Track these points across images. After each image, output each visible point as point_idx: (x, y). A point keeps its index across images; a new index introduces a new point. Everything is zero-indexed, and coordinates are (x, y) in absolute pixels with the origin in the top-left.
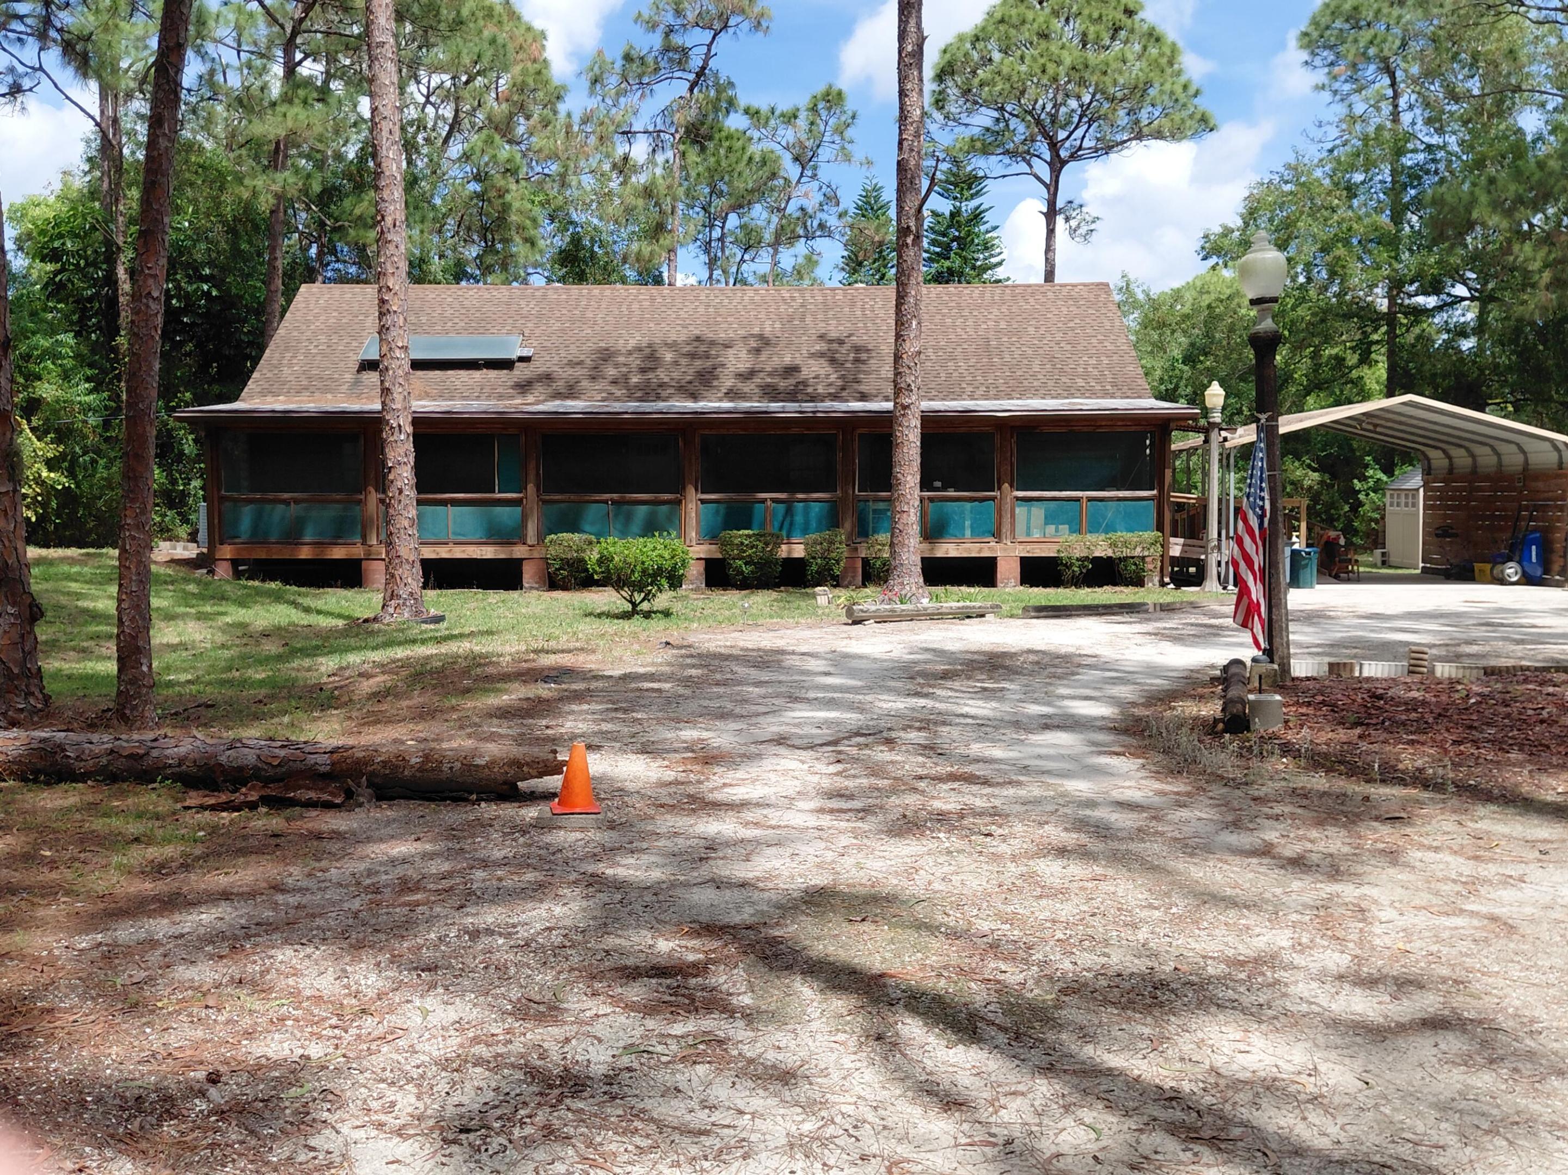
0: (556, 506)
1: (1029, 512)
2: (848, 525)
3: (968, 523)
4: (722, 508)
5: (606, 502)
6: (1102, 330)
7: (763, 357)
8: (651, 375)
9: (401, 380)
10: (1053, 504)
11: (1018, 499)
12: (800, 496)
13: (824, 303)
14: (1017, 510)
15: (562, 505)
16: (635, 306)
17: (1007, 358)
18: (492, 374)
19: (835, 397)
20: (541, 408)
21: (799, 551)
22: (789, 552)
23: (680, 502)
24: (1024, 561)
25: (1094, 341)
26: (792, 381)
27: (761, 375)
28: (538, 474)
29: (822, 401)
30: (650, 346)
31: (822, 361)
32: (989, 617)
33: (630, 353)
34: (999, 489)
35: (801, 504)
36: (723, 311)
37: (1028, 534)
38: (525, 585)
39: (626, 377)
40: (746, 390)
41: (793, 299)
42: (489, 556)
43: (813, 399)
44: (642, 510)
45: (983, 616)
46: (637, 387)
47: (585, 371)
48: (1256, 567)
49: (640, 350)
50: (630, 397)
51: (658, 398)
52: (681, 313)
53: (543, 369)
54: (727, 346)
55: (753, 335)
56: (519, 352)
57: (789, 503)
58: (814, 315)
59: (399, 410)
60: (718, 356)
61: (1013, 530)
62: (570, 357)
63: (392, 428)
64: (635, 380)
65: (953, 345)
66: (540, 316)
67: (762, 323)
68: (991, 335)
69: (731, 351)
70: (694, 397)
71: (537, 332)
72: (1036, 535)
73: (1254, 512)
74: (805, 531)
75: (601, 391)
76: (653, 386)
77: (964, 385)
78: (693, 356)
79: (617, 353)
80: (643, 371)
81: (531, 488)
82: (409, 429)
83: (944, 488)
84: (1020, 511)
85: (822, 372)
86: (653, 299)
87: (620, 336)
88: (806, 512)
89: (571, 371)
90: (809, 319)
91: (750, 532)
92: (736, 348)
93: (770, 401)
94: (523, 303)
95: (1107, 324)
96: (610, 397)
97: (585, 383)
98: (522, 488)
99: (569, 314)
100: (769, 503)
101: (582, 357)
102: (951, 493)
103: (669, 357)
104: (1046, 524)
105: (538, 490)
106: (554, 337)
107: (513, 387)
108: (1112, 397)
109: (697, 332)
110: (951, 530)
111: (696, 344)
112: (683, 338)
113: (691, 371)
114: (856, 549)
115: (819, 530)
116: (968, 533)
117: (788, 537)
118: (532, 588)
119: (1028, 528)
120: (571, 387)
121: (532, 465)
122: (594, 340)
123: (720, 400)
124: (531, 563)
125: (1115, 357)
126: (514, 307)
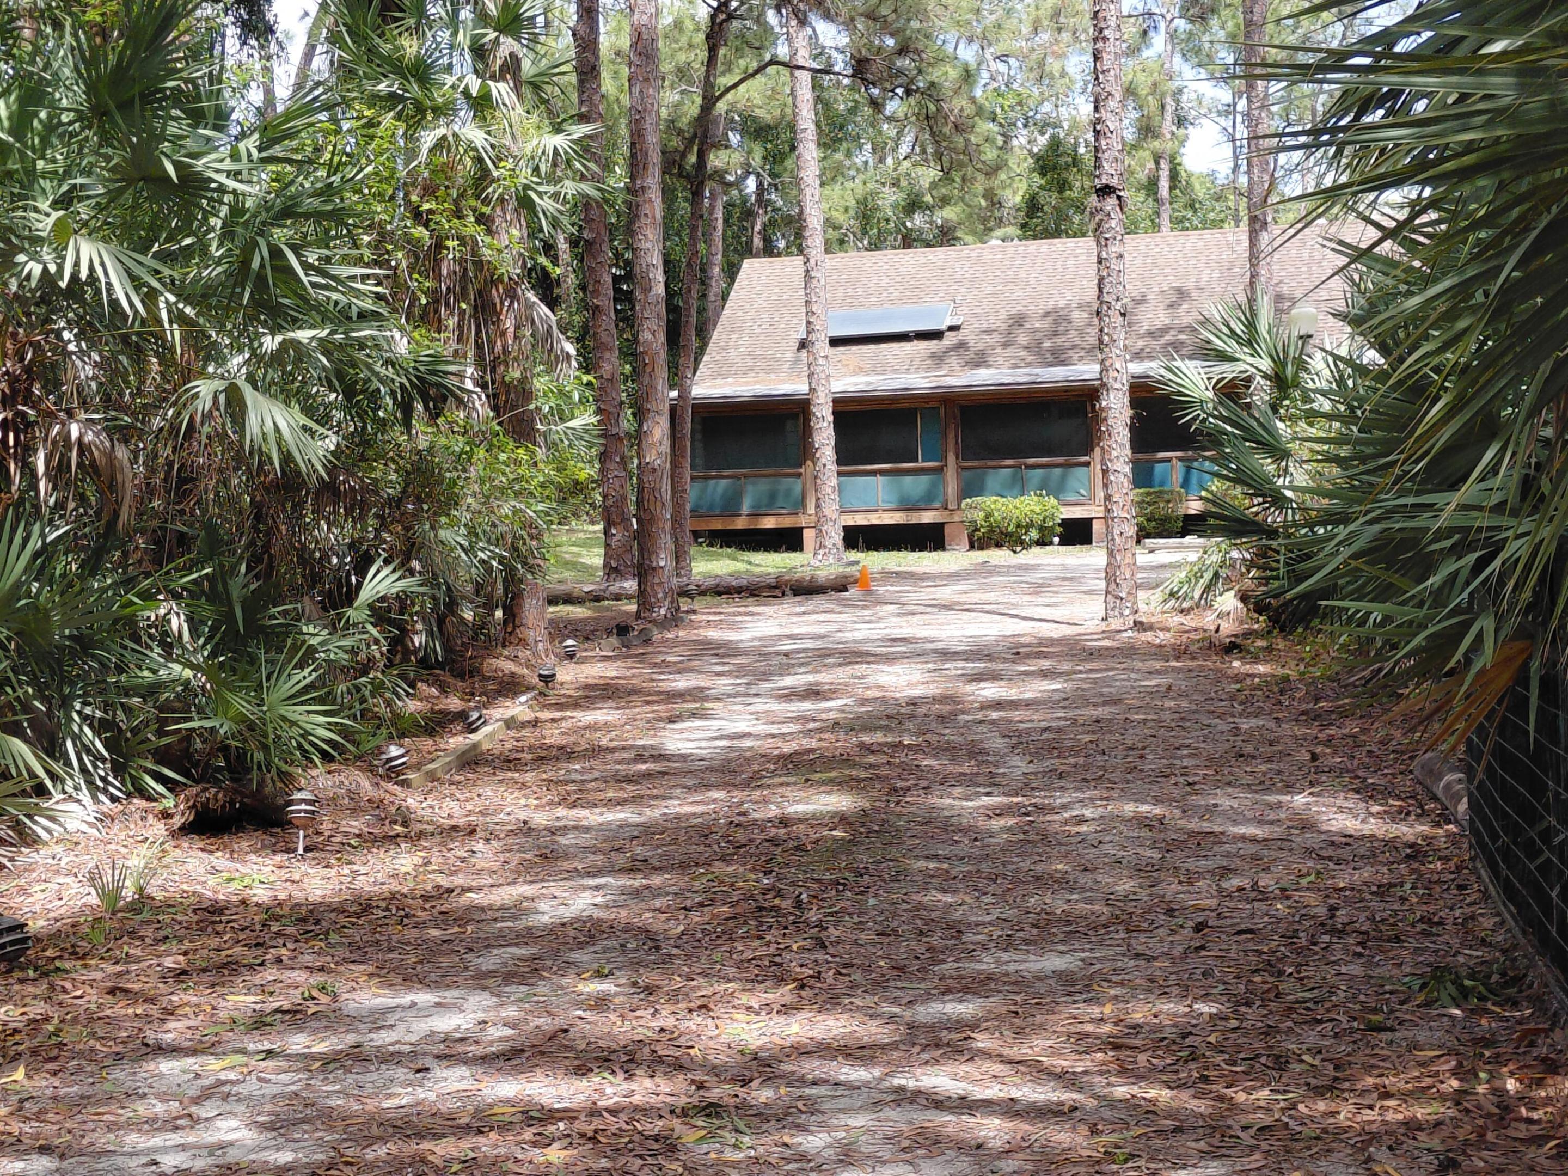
7: (1182, 312)
8: (1062, 338)
16: (1071, 262)
18: (922, 345)
21: (1196, 508)
23: (1089, 464)
27: (1173, 332)
28: (957, 442)
33: (1044, 316)
38: (950, 546)
39: (1039, 342)
40: (1158, 348)
44: (1038, 473)
46: (1049, 351)
47: (999, 338)
49: (1055, 312)
50: (1040, 364)
53: (964, 338)
55: (1173, 289)
56: (949, 322)
57: (1189, 462)
64: (1048, 344)
66: (973, 280)
69: (1149, 308)
71: (969, 297)
75: (1012, 357)
79: (1031, 317)
80: (1056, 334)
81: (950, 456)
89: (987, 339)
92: (1154, 303)
94: (958, 266)
96: (1021, 364)
97: (996, 350)
98: (943, 457)
99: (1003, 275)
100: (1170, 462)
101: (999, 323)
103: (1083, 317)
105: (958, 458)
106: (985, 302)
107: (933, 358)
117: (1187, 494)
118: (954, 549)
120: (985, 356)
121: (951, 435)
122: (1024, 302)
124: (952, 525)
126: (949, 271)
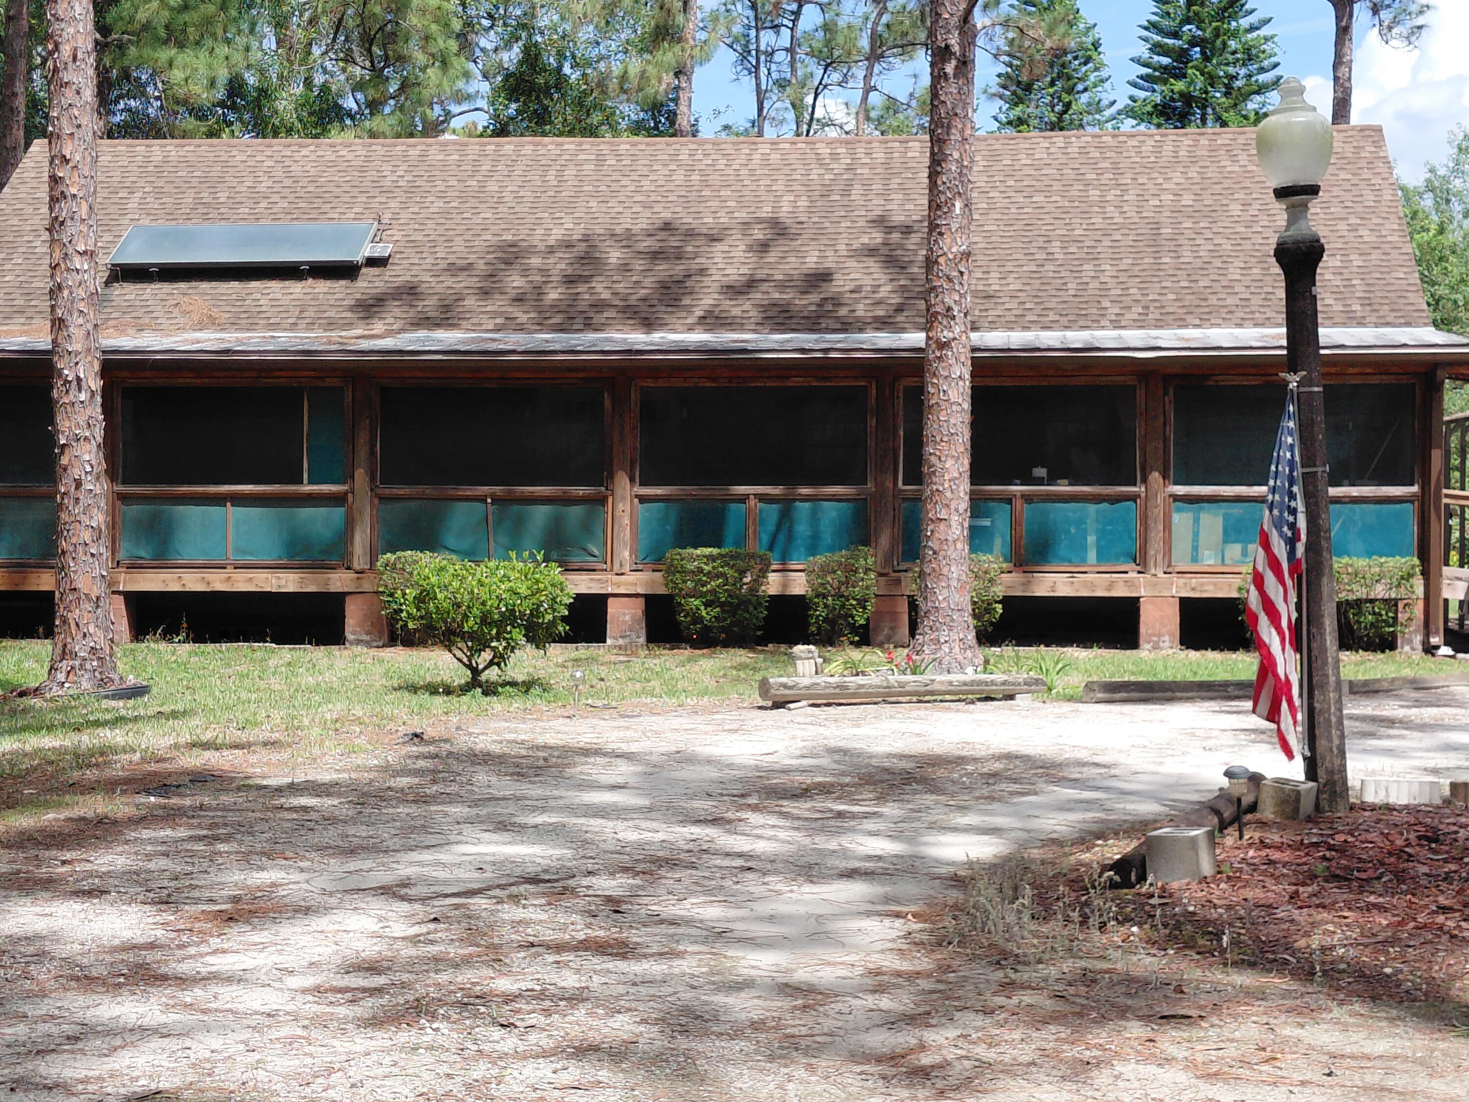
0: (398, 506)
1: (1196, 521)
2: (884, 541)
3: (1091, 539)
4: (674, 512)
5: (482, 499)
6: (1359, 208)
7: (772, 257)
8: (582, 288)
9: (82, 306)
10: (1237, 510)
11: (1177, 498)
12: (805, 491)
13: (887, 165)
14: (1176, 518)
15: (412, 505)
16: (570, 172)
17: (1187, 256)
18: (322, 286)
19: (884, 324)
20: (388, 343)
21: (799, 585)
22: (785, 585)
23: (601, 501)
24: (1186, 605)
25: (1342, 226)
26: (815, 297)
27: (765, 287)
28: (372, 453)
29: (861, 330)
30: (586, 239)
31: (870, 262)
32: (1021, 700)
33: (551, 250)
34: (1144, 480)
35: (807, 505)
36: (715, 178)
37: (1195, 559)
38: (350, 636)
39: (538, 291)
40: (736, 312)
41: (835, 157)
42: (291, 589)
43: (845, 327)
44: (540, 514)
45: (1011, 697)
46: (555, 307)
47: (473, 282)
48: (1284, 623)
49: (568, 245)
50: (541, 325)
51: (589, 325)
52: (645, 183)
53: (406, 278)
54: (713, 239)
55: (760, 221)
56: (367, 251)
57: (787, 504)
58: (867, 185)
59: (78, 353)
60: (696, 255)
61: (1168, 552)
62: (452, 258)
63: (67, 382)
64: (553, 295)
65: (1098, 235)
66: (411, 190)
67: (778, 199)
68: (1164, 217)
69: (720, 247)
70: (648, 324)
71: (404, 216)
72: (1209, 560)
73: (1281, 534)
74: (813, 549)
75: (494, 315)
76: (582, 306)
77: (1106, 303)
78: (655, 256)
79: (531, 250)
80: (570, 280)
81: (361, 475)
82: (96, 384)
83: (1051, 480)
84: (1181, 519)
85: (867, 281)
86: (600, 160)
87: (539, 222)
88: (814, 518)
89: (449, 281)
90: (856, 192)
91: (715, 551)
92: (729, 241)
93: (773, 331)
94: (387, 168)
95: (1369, 198)
96: (510, 324)
97: (470, 302)
98: (347, 477)
99: (460, 186)
100: (752, 502)
101: (472, 258)
102: (1063, 488)
103: (614, 256)
104: (1226, 541)
105: (373, 479)
106: (430, 225)
107: (351, 309)
108: (1361, 324)
109: (667, 215)
110: (1062, 549)
111: (662, 235)
112: (643, 224)
113: (648, 282)
114: (898, 582)
115: (832, 549)
116: (1092, 556)
117: (784, 559)
118: (359, 642)
119: (1195, 548)
120: (446, 308)
121: (363, 438)
122: (495, 229)
123: (690, 329)
124: (359, 599)
125: (1375, 256)
126: (372, 175)
